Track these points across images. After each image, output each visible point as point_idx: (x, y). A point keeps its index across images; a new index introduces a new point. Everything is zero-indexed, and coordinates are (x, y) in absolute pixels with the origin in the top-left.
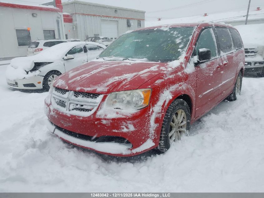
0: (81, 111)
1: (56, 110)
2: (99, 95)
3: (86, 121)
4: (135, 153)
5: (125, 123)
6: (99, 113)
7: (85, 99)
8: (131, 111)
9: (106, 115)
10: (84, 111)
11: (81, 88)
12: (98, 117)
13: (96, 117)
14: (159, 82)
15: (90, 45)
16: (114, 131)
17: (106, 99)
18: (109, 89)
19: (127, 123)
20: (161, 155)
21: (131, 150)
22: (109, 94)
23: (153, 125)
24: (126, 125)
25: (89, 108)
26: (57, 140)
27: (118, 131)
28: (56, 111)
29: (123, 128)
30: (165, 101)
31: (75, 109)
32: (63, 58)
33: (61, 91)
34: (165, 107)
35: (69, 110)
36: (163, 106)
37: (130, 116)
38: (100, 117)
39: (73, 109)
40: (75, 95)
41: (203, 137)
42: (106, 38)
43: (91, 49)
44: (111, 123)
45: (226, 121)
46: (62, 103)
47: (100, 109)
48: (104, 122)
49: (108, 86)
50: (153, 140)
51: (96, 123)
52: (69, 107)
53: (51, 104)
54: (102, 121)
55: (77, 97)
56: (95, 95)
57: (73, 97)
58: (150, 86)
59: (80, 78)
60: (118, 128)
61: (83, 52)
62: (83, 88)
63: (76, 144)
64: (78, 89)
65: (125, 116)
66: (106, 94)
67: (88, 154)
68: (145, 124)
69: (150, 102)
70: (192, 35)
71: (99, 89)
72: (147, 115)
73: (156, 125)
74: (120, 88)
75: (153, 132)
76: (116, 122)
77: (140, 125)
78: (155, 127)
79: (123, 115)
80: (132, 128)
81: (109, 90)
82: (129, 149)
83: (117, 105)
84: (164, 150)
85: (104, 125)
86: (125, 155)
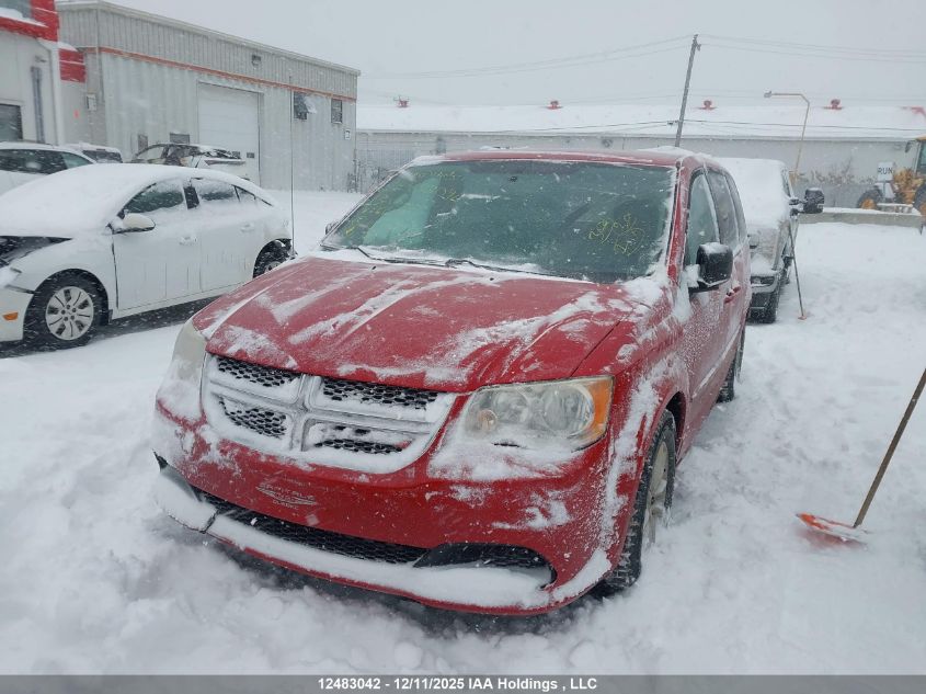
0: (356, 450)
1: (234, 445)
2: (435, 395)
3: (383, 490)
4: (561, 599)
5: (540, 499)
6: (440, 460)
7: (376, 408)
8: (555, 453)
9: (467, 469)
10: (368, 450)
11: (358, 367)
12: (437, 475)
13: (430, 475)
14: (626, 352)
15: (210, 183)
16: (498, 525)
17: (465, 411)
18: (472, 375)
19: (546, 498)
20: (619, 599)
21: (551, 589)
22: (474, 393)
23: (612, 501)
24: (544, 506)
25: (394, 440)
26: (206, 557)
27: (514, 527)
28: (236, 451)
29: (532, 516)
30: (644, 419)
31: (328, 443)
32: (110, 226)
33: (254, 372)
34: (644, 437)
35: (304, 448)
36: (640, 435)
37: (557, 473)
38: (446, 476)
39: (319, 445)
40: (330, 390)
41: (710, 528)
42: (221, 154)
43: (210, 197)
44: (489, 498)
45: (738, 472)
46: (261, 418)
47: (443, 445)
48: (463, 494)
49: (464, 363)
50: (607, 551)
51: (428, 496)
52: (303, 437)
53: (203, 420)
54: (452, 492)
55: (340, 399)
56: (417, 392)
57: (324, 401)
58: (607, 368)
59: (334, 326)
60: (515, 513)
61: (183, 206)
62: (366, 367)
63: (328, 575)
64: (345, 369)
65: (540, 472)
66: (462, 392)
67: (356, 607)
68: (594, 499)
69: (610, 423)
70: (673, 196)
71: (436, 374)
72: (601, 469)
73: (622, 500)
74: (509, 370)
75: (611, 523)
76: (509, 495)
77: (584, 502)
78: (619, 506)
79: (531, 469)
80: (561, 516)
81: (475, 380)
82: (543, 587)
83: (507, 433)
84: (627, 581)
85: (462, 505)
86: (528, 611)
